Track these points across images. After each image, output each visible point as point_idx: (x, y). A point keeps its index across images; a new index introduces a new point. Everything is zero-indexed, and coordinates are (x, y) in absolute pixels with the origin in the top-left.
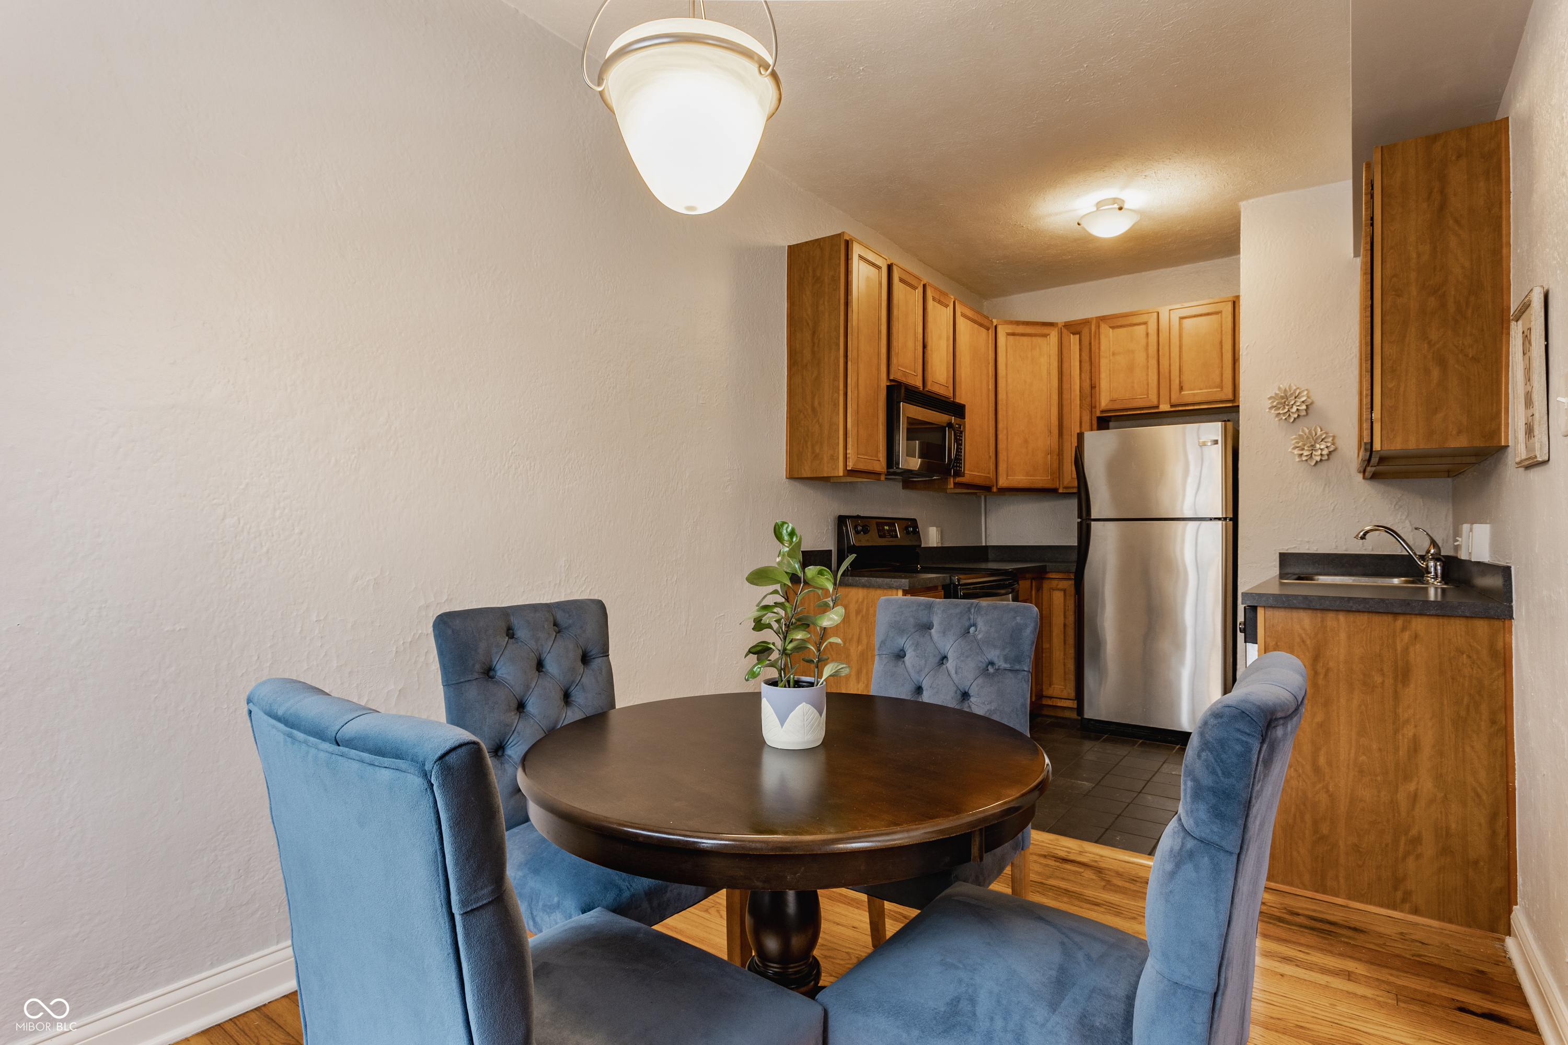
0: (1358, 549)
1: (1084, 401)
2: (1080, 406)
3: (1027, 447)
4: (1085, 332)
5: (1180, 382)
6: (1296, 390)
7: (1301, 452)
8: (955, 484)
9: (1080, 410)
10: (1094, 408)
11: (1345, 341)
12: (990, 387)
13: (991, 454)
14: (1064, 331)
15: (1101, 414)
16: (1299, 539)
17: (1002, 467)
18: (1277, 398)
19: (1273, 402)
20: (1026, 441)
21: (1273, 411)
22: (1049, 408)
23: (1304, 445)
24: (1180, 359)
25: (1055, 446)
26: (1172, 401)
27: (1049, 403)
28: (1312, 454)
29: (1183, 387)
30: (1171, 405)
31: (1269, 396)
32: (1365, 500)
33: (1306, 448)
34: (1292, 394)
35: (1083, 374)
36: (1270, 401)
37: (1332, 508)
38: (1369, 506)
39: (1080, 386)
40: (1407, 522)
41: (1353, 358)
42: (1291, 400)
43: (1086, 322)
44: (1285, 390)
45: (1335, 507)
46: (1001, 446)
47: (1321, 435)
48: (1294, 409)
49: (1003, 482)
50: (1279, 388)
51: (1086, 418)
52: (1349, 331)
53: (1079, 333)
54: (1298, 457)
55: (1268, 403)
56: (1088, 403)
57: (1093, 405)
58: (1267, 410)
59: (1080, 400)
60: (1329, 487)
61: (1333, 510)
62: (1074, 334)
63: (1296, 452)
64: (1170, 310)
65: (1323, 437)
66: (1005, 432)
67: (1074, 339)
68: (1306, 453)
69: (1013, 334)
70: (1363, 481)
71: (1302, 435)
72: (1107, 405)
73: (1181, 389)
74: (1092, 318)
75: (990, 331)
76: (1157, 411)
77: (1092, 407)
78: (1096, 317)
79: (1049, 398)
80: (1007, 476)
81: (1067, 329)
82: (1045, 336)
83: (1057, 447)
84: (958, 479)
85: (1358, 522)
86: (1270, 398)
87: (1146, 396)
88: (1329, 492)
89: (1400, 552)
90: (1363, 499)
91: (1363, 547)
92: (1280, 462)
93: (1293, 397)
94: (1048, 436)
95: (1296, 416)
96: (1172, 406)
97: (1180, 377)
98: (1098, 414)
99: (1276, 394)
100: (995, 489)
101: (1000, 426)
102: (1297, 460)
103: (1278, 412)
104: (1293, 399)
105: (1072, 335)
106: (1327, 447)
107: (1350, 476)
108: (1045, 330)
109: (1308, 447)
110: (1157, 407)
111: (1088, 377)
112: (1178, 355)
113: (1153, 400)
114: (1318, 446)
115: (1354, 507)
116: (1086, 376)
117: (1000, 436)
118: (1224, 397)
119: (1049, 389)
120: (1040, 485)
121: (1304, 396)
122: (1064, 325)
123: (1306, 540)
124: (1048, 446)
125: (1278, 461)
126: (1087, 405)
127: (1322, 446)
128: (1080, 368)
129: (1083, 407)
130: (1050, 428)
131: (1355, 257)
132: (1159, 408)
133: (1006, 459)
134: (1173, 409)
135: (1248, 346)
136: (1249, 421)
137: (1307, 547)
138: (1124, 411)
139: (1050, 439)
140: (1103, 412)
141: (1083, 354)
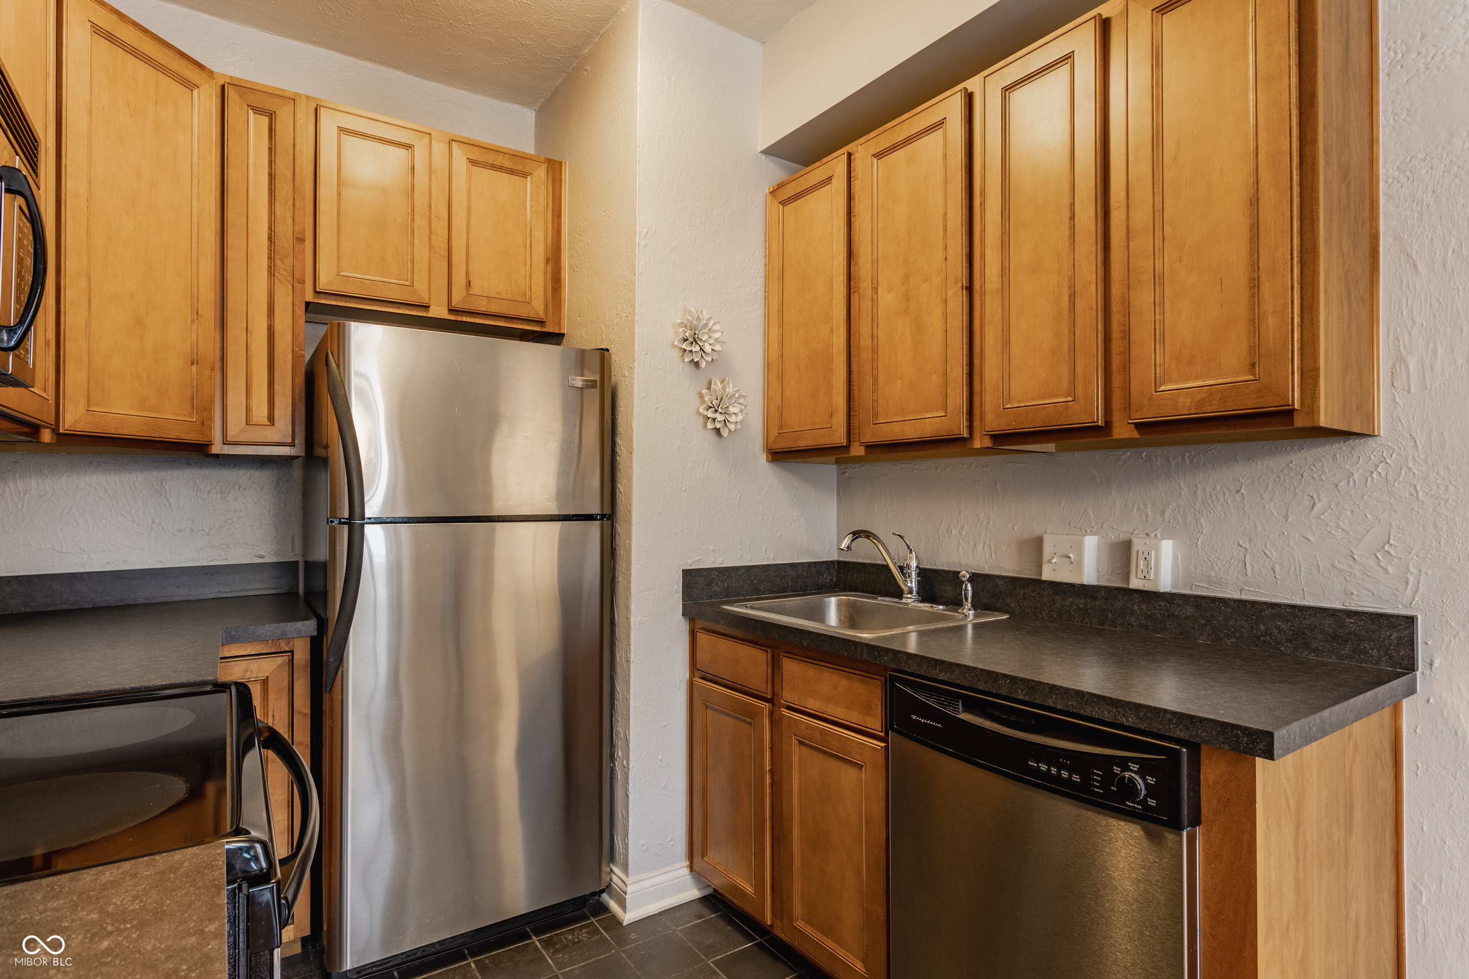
1: (278, 262)
2: (270, 271)
3: (141, 338)
4: (284, 115)
5: (467, 273)
6: (709, 319)
7: (714, 416)
9: (270, 279)
10: (300, 283)
11: (750, 265)
14: (230, 93)
15: (314, 297)
16: (704, 548)
18: (688, 326)
19: (684, 332)
20: (139, 322)
21: (683, 346)
22: (195, 255)
23: (718, 405)
24: (468, 232)
25: (209, 348)
26: (454, 303)
27: (195, 245)
28: (725, 421)
29: (472, 283)
30: (449, 310)
32: (768, 490)
33: (720, 410)
34: (706, 325)
35: (278, 205)
36: (681, 330)
37: (737, 502)
38: (771, 499)
39: (270, 228)
40: (803, 519)
41: (757, 292)
42: (704, 333)
43: (285, 97)
44: (698, 319)
45: (740, 498)
47: (734, 394)
48: (708, 348)
49: (74, 419)
50: (690, 312)
51: (284, 300)
52: (754, 254)
53: (267, 113)
54: (710, 423)
55: (679, 333)
56: (288, 269)
57: (297, 275)
58: (677, 343)
59: (270, 258)
60: (735, 470)
61: (739, 503)
62: (258, 111)
63: (710, 414)
64: (451, 141)
65: (736, 396)
66: (83, 284)
67: (256, 123)
68: (720, 417)
69: (110, 37)
70: (767, 463)
71: (715, 389)
72: (331, 281)
73: (469, 284)
74: (297, 95)
76: (424, 314)
77: (298, 280)
78: (307, 97)
79: (195, 233)
80: (86, 401)
81: (239, 94)
82: (189, 84)
83: (212, 352)
85: (762, 519)
86: (680, 324)
87: (408, 283)
88: (734, 479)
89: (797, 559)
90: (766, 489)
91: (766, 554)
92: (683, 427)
93: (707, 331)
95: (710, 359)
96: (451, 311)
97: (467, 264)
98: (309, 297)
99: (687, 320)
100: (46, 436)
102: (710, 426)
103: (690, 348)
104: (707, 333)
105: (251, 112)
106: (741, 411)
107: (754, 455)
108: (188, 71)
109: (722, 408)
110: (426, 307)
111: (289, 214)
112: (465, 223)
113: (421, 293)
114: (732, 409)
115: (758, 500)
116: (283, 211)
118: (532, 316)
120: (173, 434)
121: (717, 331)
122: (228, 81)
123: (712, 548)
124: (192, 344)
125: (681, 425)
126: (285, 270)
127: (736, 410)
128: (270, 189)
129: (277, 274)
130: (198, 303)
131: (762, 152)
132: (429, 311)
133: (85, 358)
134: (452, 318)
135: (647, 233)
136: (647, 356)
137: (712, 560)
138: (363, 301)
139: (198, 330)
140: (321, 295)
141: (277, 161)
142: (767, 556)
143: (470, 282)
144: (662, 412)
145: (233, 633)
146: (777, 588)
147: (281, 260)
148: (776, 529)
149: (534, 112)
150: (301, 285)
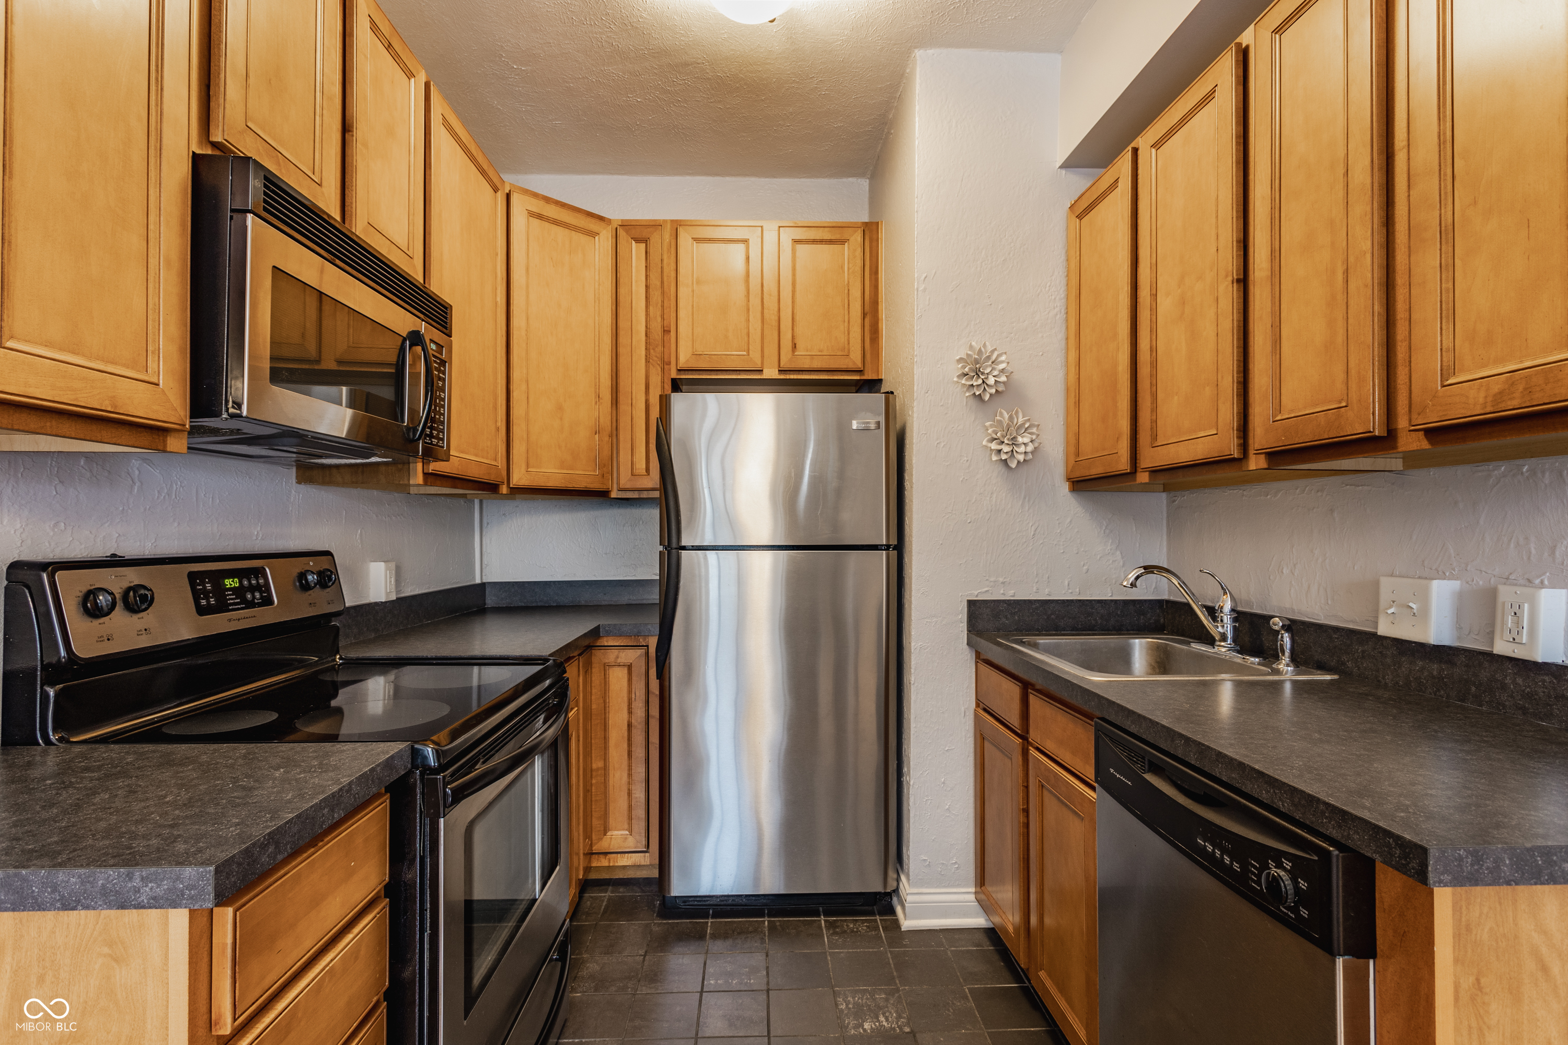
0: (1064, 592)
1: (652, 351)
2: (646, 359)
3: (561, 419)
4: (655, 239)
5: (793, 335)
6: (993, 352)
7: (999, 447)
8: (426, 475)
9: (646, 366)
10: (667, 364)
11: (1047, 289)
12: (498, 299)
13: (499, 424)
14: (621, 233)
15: (677, 374)
16: (992, 579)
17: (518, 449)
18: (968, 361)
19: (964, 367)
20: (560, 408)
21: (963, 382)
22: (597, 356)
23: (1004, 437)
24: (793, 302)
25: (606, 421)
26: (782, 365)
27: (597, 348)
28: (1012, 451)
29: (797, 345)
30: (779, 370)
31: (958, 358)
32: (1071, 521)
33: (1006, 442)
34: (989, 358)
35: (651, 308)
36: (960, 366)
37: (1032, 533)
38: (1076, 530)
39: (646, 327)
40: (1118, 553)
41: (1057, 314)
42: (987, 366)
43: (656, 225)
44: (980, 352)
45: (1035, 531)
46: (517, 412)
47: (1024, 424)
48: (991, 381)
49: (519, 478)
50: (971, 347)
51: (656, 378)
52: (1053, 275)
53: (645, 241)
54: (995, 454)
55: (957, 369)
56: (658, 355)
57: (666, 360)
58: (955, 379)
59: (646, 349)
60: (1029, 501)
61: (1034, 535)
62: (638, 241)
63: (994, 446)
64: (779, 227)
65: (1026, 426)
66: (524, 387)
67: (637, 250)
68: (1006, 449)
69: (540, 217)
70: (1069, 493)
71: (1001, 421)
72: (688, 360)
73: (794, 346)
74: (665, 221)
75: (499, 194)
76: (759, 377)
77: (665, 363)
78: (672, 221)
79: (597, 340)
80: (528, 466)
81: (627, 232)
82: (593, 234)
83: (609, 424)
84: (434, 466)
85: (1063, 553)
86: (960, 360)
87: (745, 353)
88: (1029, 510)
89: (1111, 596)
90: (1069, 520)
91: (1069, 589)
92: (967, 461)
93: (990, 363)
94: (596, 403)
95: (993, 391)
96: (780, 371)
97: (793, 329)
98: (674, 375)
99: (968, 355)
100: (504, 490)
101: (516, 375)
102: (994, 458)
103: (971, 383)
104: (990, 366)
105: (633, 242)
106: (1032, 441)
107: (1054, 485)
108: (593, 225)
109: (1008, 439)
110: (759, 371)
111: (659, 313)
112: (792, 295)
113: (755, 360)
114: (1020, 440)
115: (1059, 531)
116: (655, 311)
117: (515, 395)
118: (851, 366)
119: (597, 325)
120: (581, 484)
121: (1002, 362)
122: (620, 224)
123: (1001, 580)
124: (596, 419)
125: (966, 459)
126: (656, 357)
127: (1026, 440)
128: (646, 297)
129: (651, 361)
130: (599, 389)
131: (1061, 167)
132: (763, 374)
133: (525, 436)
134: (782, 377)
135: (926, 277)
136: (927, 395)
137: (1002, 592)
138: (712, 373)
139: (599, 409)
140: (682, 372)
141: (651, 275)
142: (1070, 591)
143: (795, 344)
144: (943, 447)
145: (607, 629)
146: (1081, 625)
147: (654, 349)
148: (1082, 563)
149: (868, 180)
150: (668, 366)
